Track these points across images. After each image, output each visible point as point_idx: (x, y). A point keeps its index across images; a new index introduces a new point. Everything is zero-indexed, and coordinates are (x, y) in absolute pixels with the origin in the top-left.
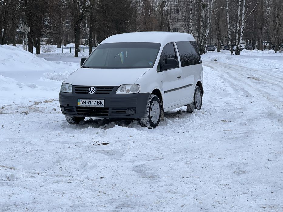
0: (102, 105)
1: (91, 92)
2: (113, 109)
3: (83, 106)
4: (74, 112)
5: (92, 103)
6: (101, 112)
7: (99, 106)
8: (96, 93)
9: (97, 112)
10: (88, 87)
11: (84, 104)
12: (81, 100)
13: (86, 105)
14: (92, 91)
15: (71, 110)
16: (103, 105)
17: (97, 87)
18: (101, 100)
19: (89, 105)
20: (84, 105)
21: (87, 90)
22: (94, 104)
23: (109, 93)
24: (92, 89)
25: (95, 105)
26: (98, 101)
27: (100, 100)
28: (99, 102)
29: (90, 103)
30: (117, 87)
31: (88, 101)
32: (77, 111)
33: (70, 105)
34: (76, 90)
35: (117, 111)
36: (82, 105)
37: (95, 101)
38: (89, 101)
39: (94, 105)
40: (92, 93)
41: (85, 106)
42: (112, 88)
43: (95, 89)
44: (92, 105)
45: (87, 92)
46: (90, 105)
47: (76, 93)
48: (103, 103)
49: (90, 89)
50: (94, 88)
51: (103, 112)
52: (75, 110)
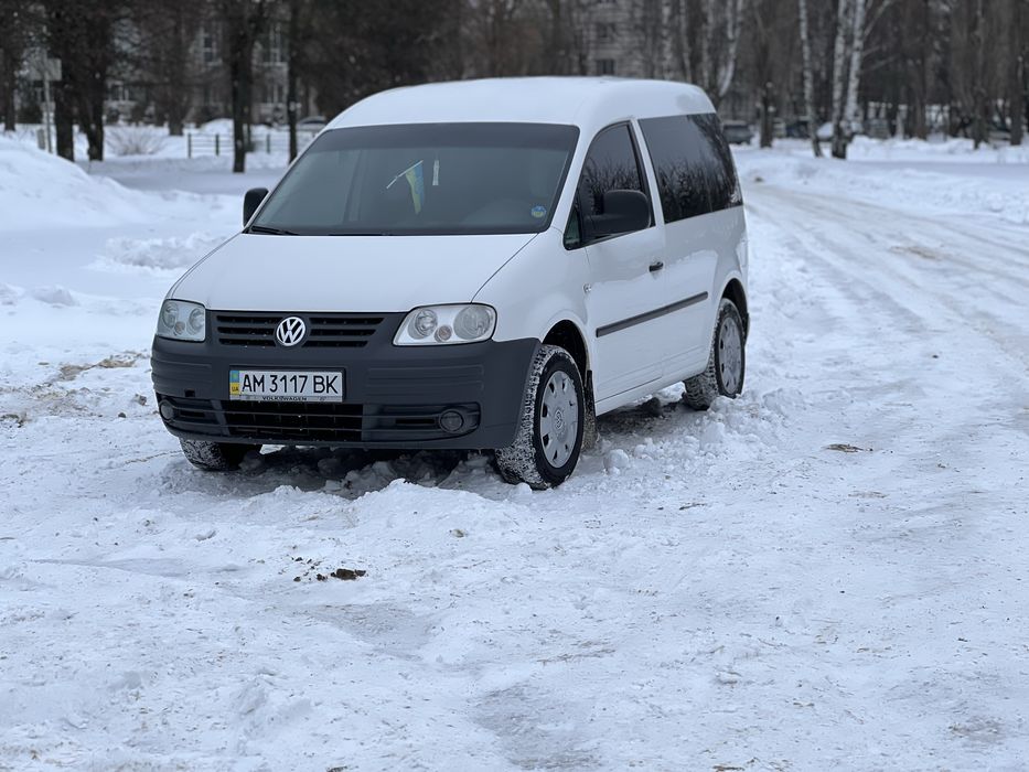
0: (335, 395)
1: (288, 340)
2: (382, 412)
3: (252, 399)
4: (215, 422)
5: (291, 385)
6: (329, 422)
7: (322, 398)
8: (307, 344)
9: (313, 422)
10: (276, 318)
11: (259, 389)
12: (243, 373)
13: (268, 393)
14: (291, 335)
15: (202, 415)
16: (340, 393)
17: (314, 319)
18: (331, 375)
19: (280, 392)
20: (259, 394)
21: (272, 332)
22: (299, 389)
23: (363, 344)
24: (290, 328)
25: (303, 394)
26: (315, 377)
27: (324, 374)
28: (322, 383)
29: (281, 384)
30: (398, 318)
31: (276, 377)
32: (229, 419)
33: (197, 396)
34: (221, 330)
35: (398, 421)
36: (248, 396)
37: (306, 377)
38: (280, 377)
39: (298, 394)
40: (292, 343)
41: (260, 399)
42: (374, 319)
43: (303, 326)
44: (291, 393)
45: (269, 338)
46: (285, 394)
47: (223, 341)
48: (338, 384)
49: (281, 326)
50: (298, 320)
51: (342, 423)
52: (220, 415)
